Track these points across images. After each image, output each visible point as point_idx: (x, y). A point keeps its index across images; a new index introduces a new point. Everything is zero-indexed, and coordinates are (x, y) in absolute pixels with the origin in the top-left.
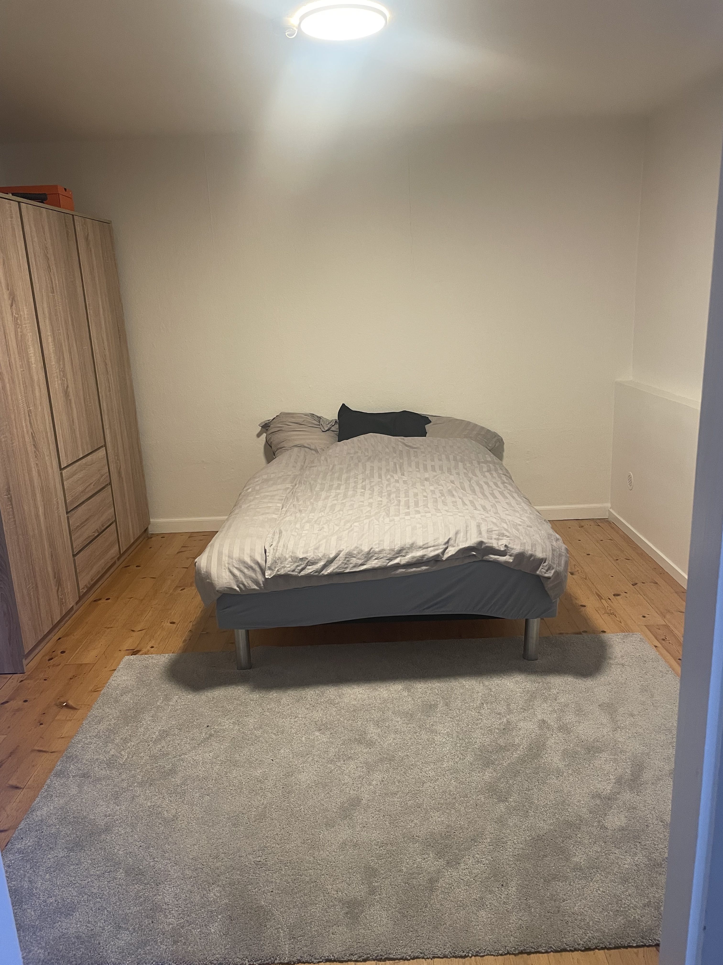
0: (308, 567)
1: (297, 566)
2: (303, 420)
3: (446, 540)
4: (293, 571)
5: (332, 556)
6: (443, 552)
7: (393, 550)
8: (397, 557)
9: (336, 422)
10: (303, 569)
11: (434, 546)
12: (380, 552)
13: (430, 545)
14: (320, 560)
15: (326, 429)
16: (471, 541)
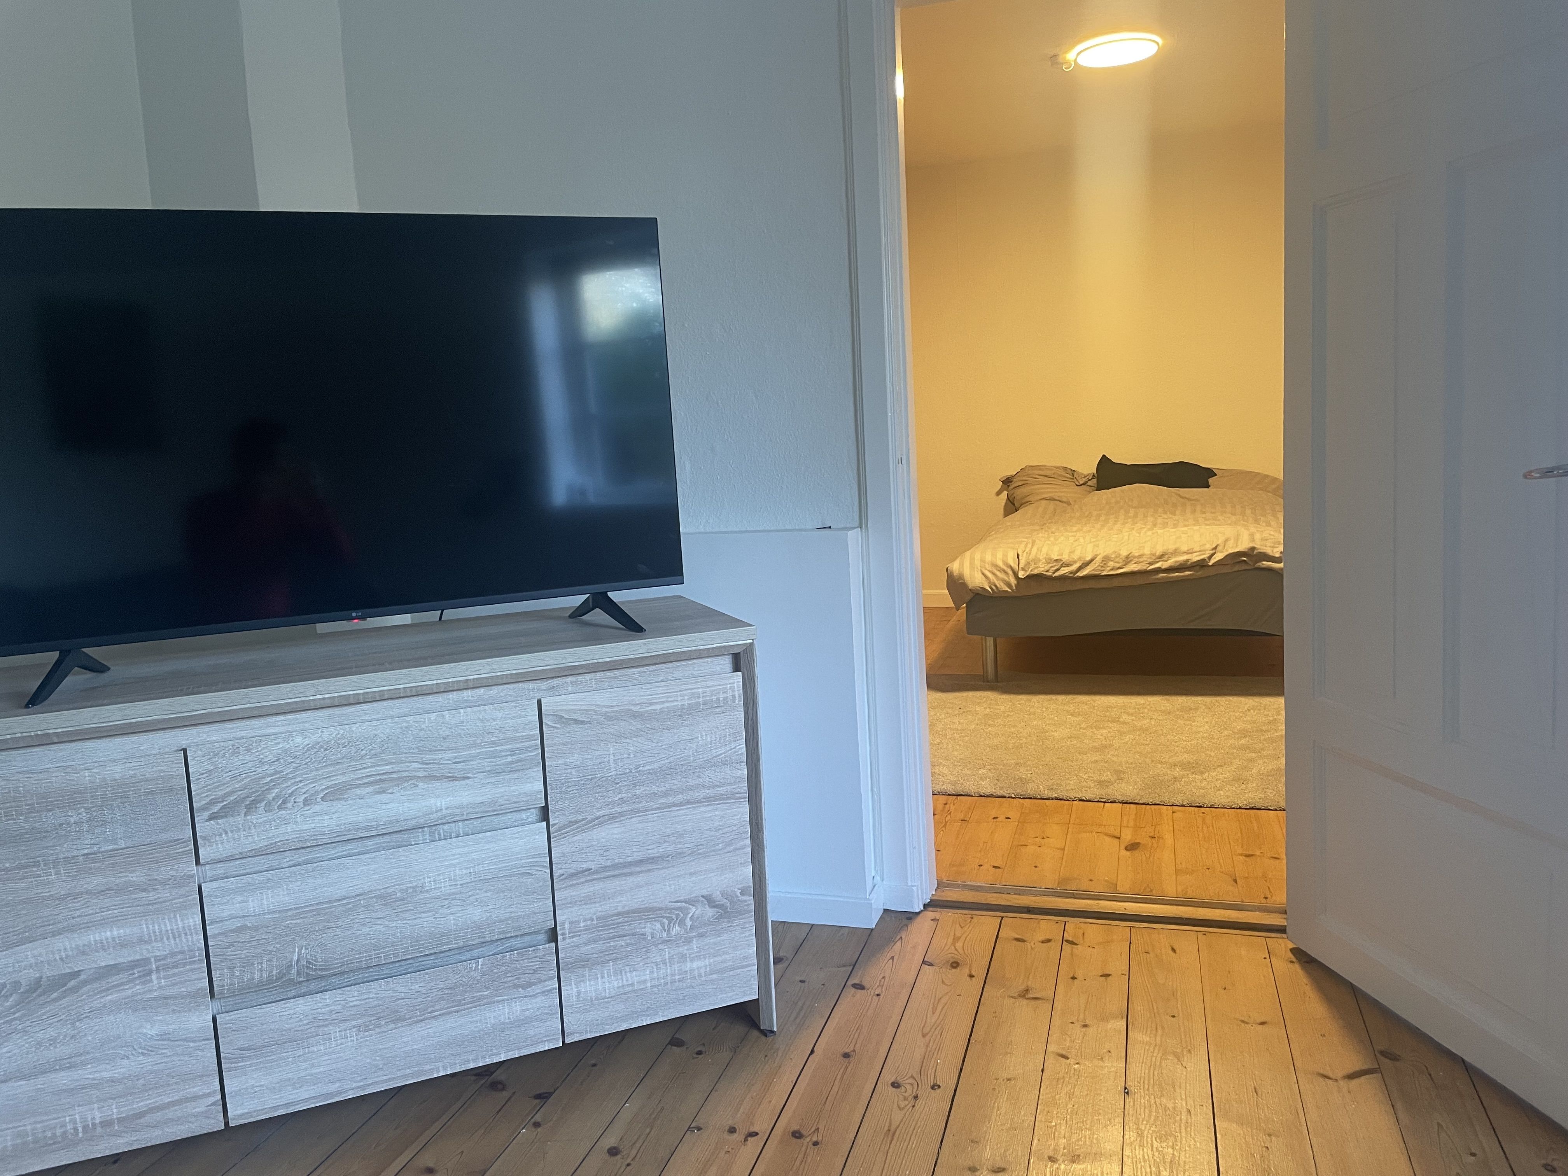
0: (1063, 568)
1: (1052, 567)
2: (1053, 472)
3: (1214, 546)
4: (1047, 571)
5: (1088, 559)
6: (1210, 557)
7: (1154, 555)
8: (1159, 562)
9: (1094, 475)
10: (1058, 570)
11: (1199, 551)
12: (1141, 556)
13: (1195, 550)
14: (1075, 562)
15: (1082, 482)
16: (1243, 546)
